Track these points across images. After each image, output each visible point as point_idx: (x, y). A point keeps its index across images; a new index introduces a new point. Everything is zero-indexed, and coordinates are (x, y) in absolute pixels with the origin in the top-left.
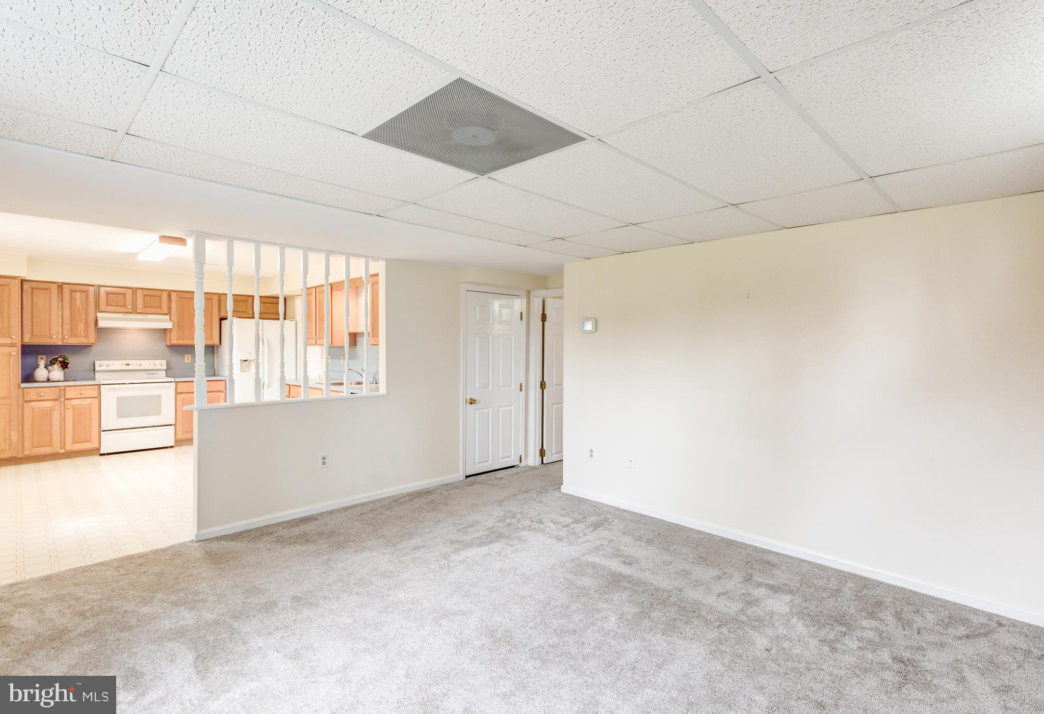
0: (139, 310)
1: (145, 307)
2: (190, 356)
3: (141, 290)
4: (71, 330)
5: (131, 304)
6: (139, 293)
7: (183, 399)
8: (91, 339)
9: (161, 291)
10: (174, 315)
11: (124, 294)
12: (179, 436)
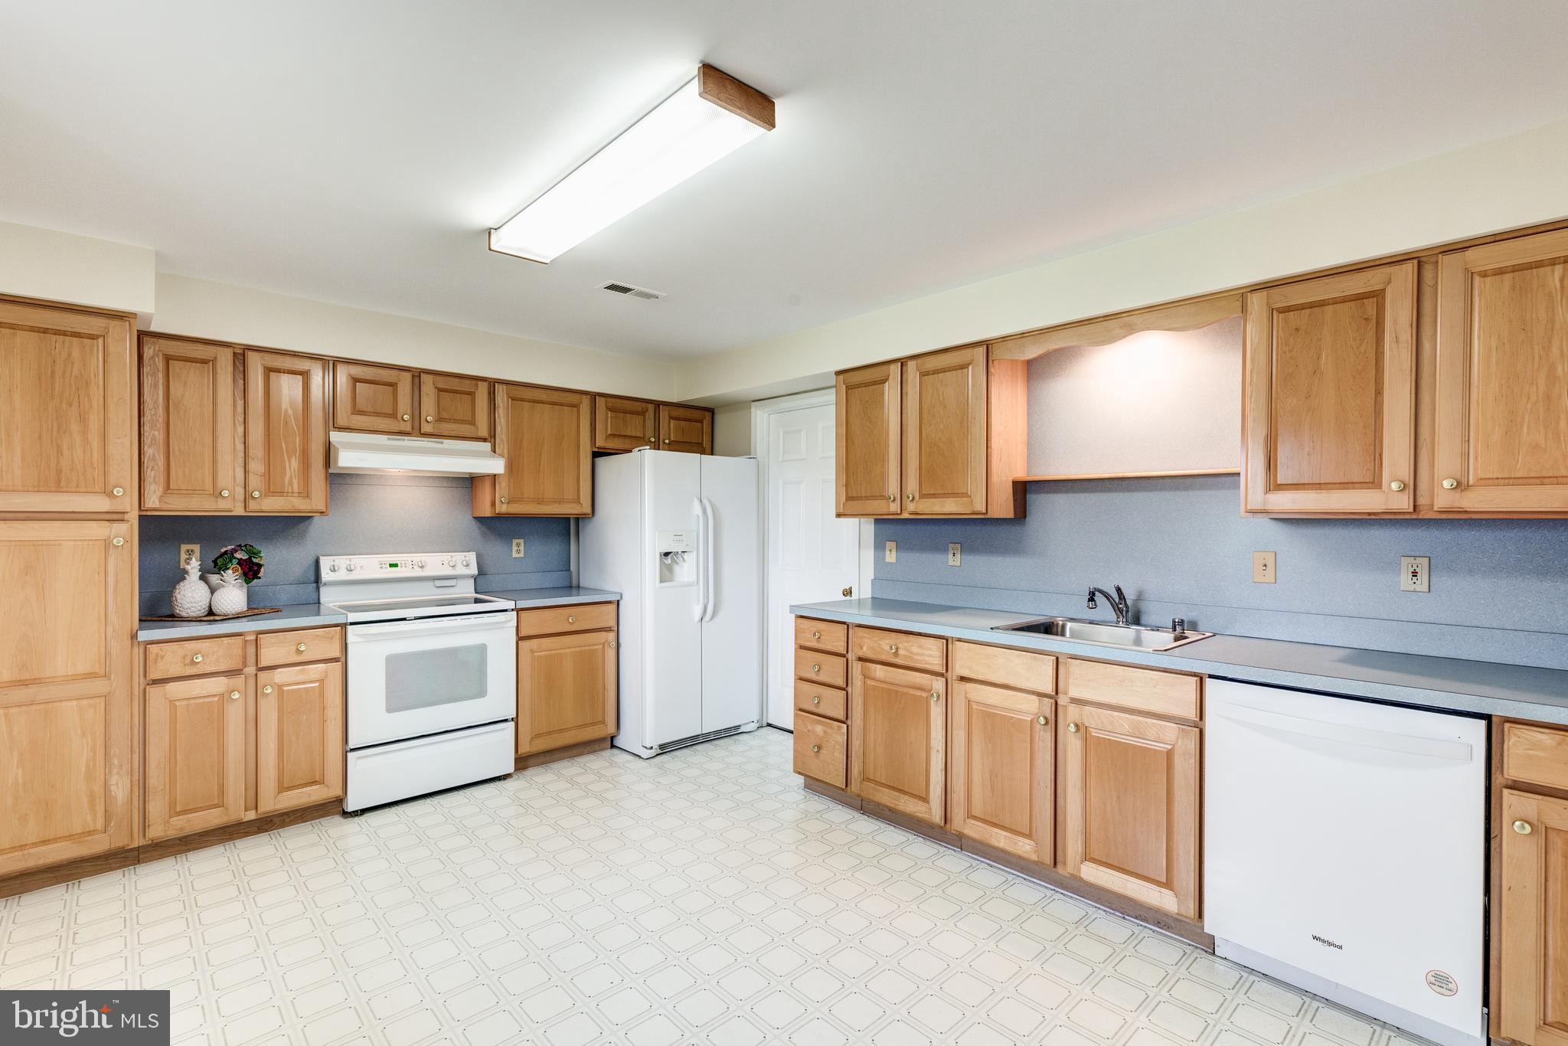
0: (426, 428)
1: (440, 419)
2: (522, 541)
3: (431, 377)
4: (268, 475)
5: (409, 412)
6: (427, 381)
7: (532, 651)
8: (318, 501)
9: (474, 382)
10: (502, 440)
11: (393, 385)
12: (525, 749)
